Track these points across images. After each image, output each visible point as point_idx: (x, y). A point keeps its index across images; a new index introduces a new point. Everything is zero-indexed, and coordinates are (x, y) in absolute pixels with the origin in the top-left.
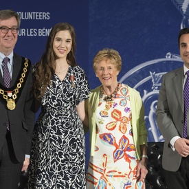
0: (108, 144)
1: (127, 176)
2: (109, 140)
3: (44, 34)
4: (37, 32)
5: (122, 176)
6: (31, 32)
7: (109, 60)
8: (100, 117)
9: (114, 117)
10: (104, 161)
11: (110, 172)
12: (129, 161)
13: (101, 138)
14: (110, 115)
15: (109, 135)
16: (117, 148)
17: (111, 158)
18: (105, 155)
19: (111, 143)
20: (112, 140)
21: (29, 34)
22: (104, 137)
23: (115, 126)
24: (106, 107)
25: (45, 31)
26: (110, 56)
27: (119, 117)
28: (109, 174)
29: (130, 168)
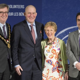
0: (50, 65)
1: (58, 79)
2: (50, 63)
3: (22, 15)
4: (19, 14)
5: (56, 79)
6: (16, 14)
7: (51, 27)
8: (46, 52)
9: (53, 53)
10: (48, 72)
11: (50, 77)
12: (59, 73)
13: (47, 62)
14: (51, 51)
15: (50, 61)
16: (54, 67)
17: (51, 71)
18: (48, 69)
19: (51, 64)
20: (52, 63)
21: (15, 15)
22: (48, 61)
23: (53, 57)
24: (49, 48)
25: (22, 13)
26: (52, 25)
27: (55, 53)
28: (50, 78)
29: (59, 75)
